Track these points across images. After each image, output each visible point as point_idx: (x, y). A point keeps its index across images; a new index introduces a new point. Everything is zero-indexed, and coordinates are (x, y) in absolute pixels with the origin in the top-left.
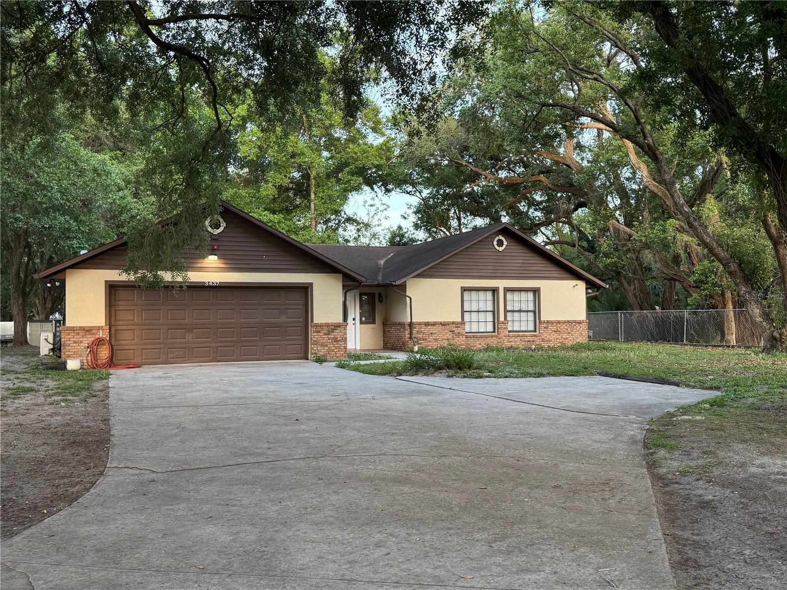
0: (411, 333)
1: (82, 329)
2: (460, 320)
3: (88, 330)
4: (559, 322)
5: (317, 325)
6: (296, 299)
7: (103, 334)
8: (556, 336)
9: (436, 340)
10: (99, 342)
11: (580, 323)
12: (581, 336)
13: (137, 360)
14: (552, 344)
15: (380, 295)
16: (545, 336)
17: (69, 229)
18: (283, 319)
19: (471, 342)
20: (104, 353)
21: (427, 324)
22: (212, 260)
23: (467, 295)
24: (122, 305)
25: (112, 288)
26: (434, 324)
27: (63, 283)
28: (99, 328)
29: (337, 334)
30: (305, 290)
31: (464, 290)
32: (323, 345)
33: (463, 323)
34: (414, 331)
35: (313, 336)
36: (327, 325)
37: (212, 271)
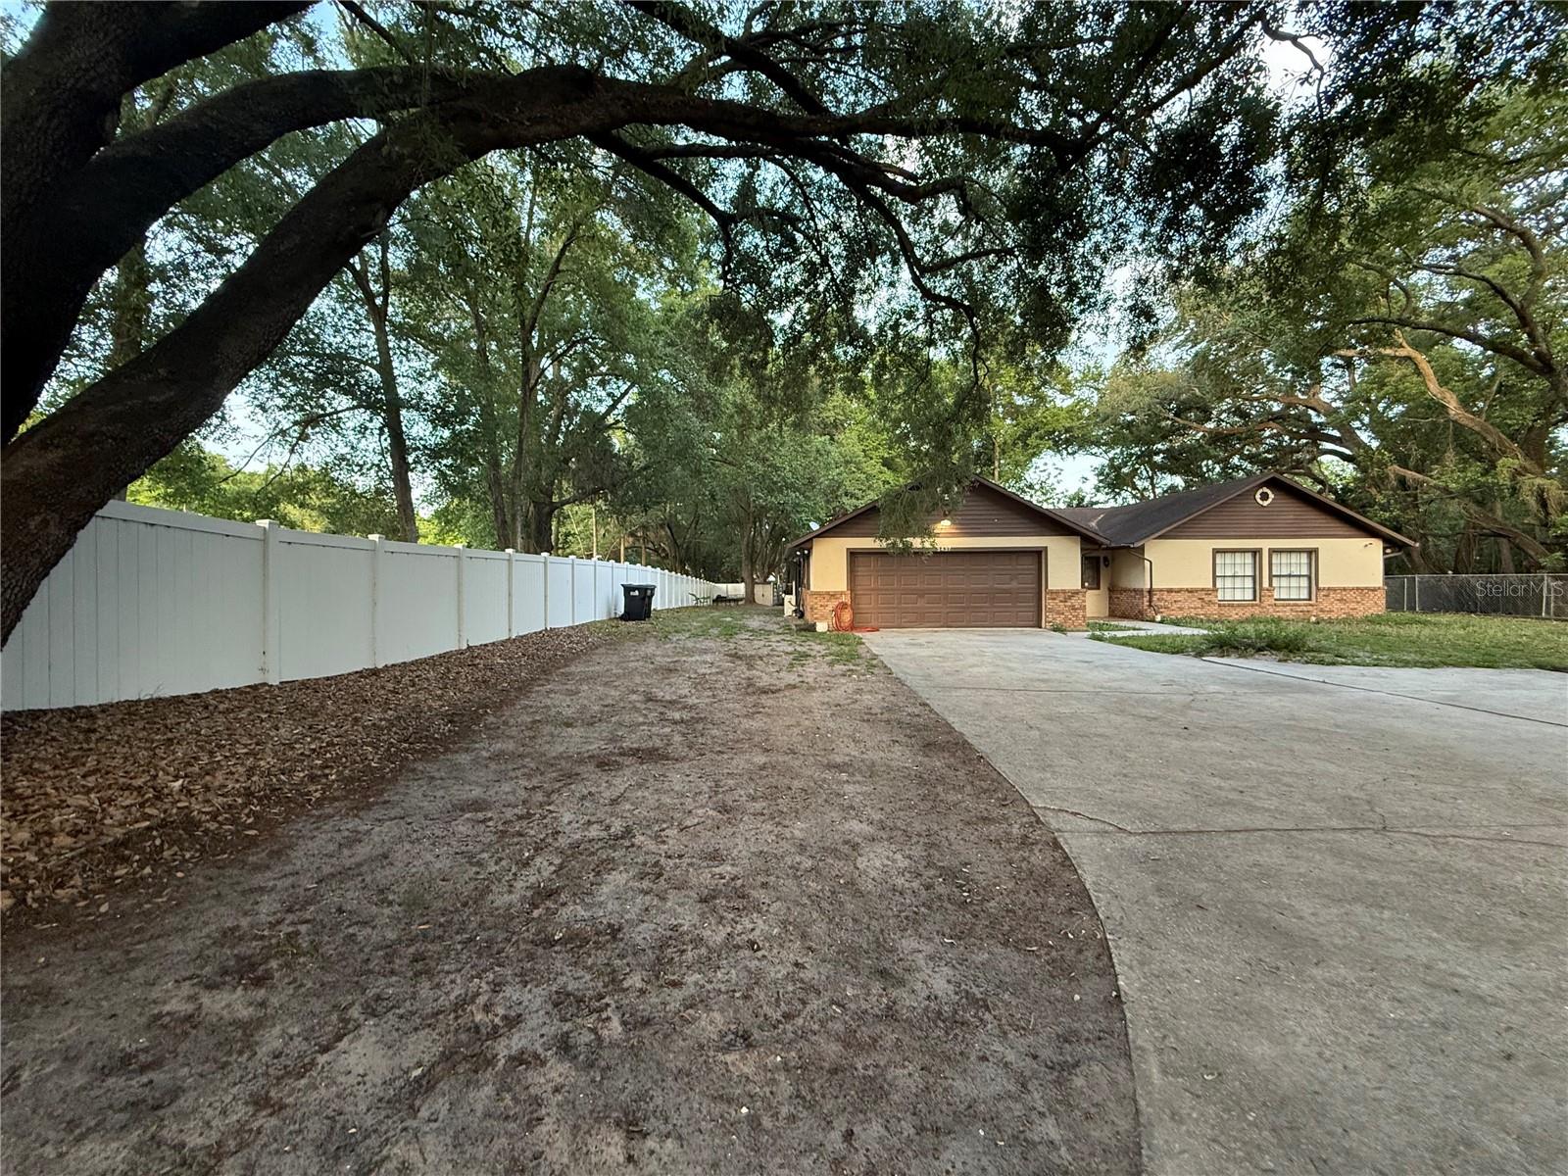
0: (1150, 601)
1: (828, 593)
2: (1210, 586)
3: (833, 595)
4: (1345, 589)
5: (1052, 592)
6: (1028, 564)
7: (846, 599)
8: (1337, 605)
9: (1181, 609)
10: (843, 606)
11: (1374, 590)
12: (1377, 605)
13: (874, 624)
14: (1334, 616)
15: (1106, 559)
16: (1325, 605)
17: (798, 505)
18: (1014, 585)
19: (1226, 611)
20: (847, 616)
21: (1170, 591)
22: (946, 525)
23: (1219, 557)
24: (861, 570)
25: (853, 555)
26: (1179, 591)
27: (810, 550)
28: (842, 593)
29: (1075, 601)
30: (1039, 554)
31: (1216, 551)
32: (1059, 613)
33: (1215, 589)
34: (1155, 598)
35: (1047, 603)
36: (1064, 592)
37: (946, 536)
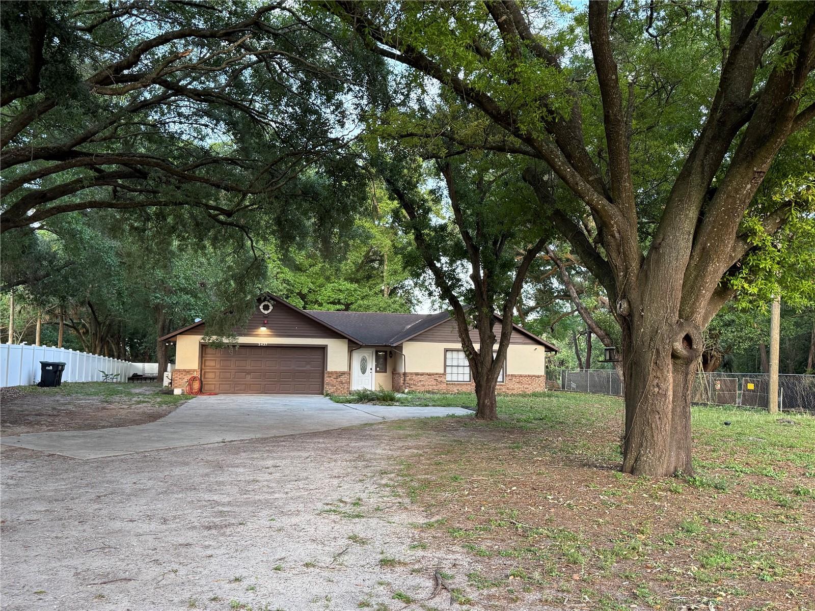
0: (404, 380)
1: (185, 371)
2: (442, 372)
3: (188, 372)
4: (521, 376)
5: (329, 373)
6: (317, 355)
7: (197, 374)
8: (517, 386)
9: (423, 386)
10: (194, 379)
11: (538, 377)
12: (540, 386)
13: (217, 391)
14: (515, 392)
15: (391, 353)
16: (510, 386)
18: (308, 367)
19: (450, 388)
20: (196, 386)
21: (417, 374)
22: (263, 330)
23: (449, 354)
24: (208, 357)
25: (203, 347)
26: (422, 374)
27: (175, 344)
28: (194, 370)
29: (343, 379)
30: (323, 349)
31: (446, 350)
32: (333, 386)
33: (445, 374)
34: (407, 379)
35: (327, 380)
36: (336, 372)
37: (263, 336)
